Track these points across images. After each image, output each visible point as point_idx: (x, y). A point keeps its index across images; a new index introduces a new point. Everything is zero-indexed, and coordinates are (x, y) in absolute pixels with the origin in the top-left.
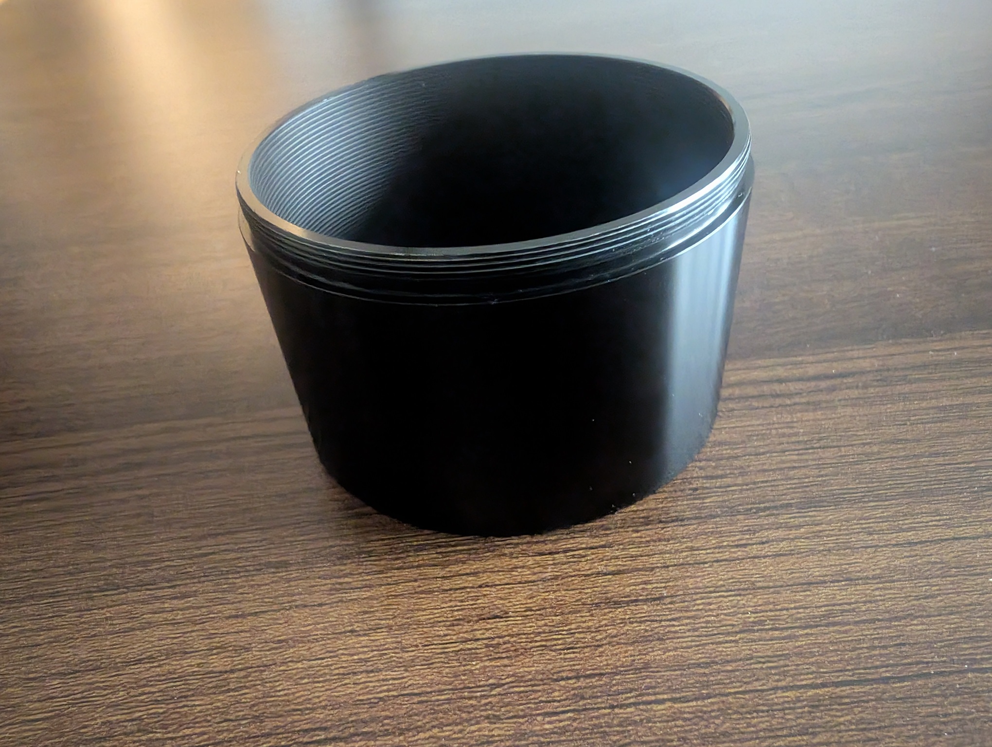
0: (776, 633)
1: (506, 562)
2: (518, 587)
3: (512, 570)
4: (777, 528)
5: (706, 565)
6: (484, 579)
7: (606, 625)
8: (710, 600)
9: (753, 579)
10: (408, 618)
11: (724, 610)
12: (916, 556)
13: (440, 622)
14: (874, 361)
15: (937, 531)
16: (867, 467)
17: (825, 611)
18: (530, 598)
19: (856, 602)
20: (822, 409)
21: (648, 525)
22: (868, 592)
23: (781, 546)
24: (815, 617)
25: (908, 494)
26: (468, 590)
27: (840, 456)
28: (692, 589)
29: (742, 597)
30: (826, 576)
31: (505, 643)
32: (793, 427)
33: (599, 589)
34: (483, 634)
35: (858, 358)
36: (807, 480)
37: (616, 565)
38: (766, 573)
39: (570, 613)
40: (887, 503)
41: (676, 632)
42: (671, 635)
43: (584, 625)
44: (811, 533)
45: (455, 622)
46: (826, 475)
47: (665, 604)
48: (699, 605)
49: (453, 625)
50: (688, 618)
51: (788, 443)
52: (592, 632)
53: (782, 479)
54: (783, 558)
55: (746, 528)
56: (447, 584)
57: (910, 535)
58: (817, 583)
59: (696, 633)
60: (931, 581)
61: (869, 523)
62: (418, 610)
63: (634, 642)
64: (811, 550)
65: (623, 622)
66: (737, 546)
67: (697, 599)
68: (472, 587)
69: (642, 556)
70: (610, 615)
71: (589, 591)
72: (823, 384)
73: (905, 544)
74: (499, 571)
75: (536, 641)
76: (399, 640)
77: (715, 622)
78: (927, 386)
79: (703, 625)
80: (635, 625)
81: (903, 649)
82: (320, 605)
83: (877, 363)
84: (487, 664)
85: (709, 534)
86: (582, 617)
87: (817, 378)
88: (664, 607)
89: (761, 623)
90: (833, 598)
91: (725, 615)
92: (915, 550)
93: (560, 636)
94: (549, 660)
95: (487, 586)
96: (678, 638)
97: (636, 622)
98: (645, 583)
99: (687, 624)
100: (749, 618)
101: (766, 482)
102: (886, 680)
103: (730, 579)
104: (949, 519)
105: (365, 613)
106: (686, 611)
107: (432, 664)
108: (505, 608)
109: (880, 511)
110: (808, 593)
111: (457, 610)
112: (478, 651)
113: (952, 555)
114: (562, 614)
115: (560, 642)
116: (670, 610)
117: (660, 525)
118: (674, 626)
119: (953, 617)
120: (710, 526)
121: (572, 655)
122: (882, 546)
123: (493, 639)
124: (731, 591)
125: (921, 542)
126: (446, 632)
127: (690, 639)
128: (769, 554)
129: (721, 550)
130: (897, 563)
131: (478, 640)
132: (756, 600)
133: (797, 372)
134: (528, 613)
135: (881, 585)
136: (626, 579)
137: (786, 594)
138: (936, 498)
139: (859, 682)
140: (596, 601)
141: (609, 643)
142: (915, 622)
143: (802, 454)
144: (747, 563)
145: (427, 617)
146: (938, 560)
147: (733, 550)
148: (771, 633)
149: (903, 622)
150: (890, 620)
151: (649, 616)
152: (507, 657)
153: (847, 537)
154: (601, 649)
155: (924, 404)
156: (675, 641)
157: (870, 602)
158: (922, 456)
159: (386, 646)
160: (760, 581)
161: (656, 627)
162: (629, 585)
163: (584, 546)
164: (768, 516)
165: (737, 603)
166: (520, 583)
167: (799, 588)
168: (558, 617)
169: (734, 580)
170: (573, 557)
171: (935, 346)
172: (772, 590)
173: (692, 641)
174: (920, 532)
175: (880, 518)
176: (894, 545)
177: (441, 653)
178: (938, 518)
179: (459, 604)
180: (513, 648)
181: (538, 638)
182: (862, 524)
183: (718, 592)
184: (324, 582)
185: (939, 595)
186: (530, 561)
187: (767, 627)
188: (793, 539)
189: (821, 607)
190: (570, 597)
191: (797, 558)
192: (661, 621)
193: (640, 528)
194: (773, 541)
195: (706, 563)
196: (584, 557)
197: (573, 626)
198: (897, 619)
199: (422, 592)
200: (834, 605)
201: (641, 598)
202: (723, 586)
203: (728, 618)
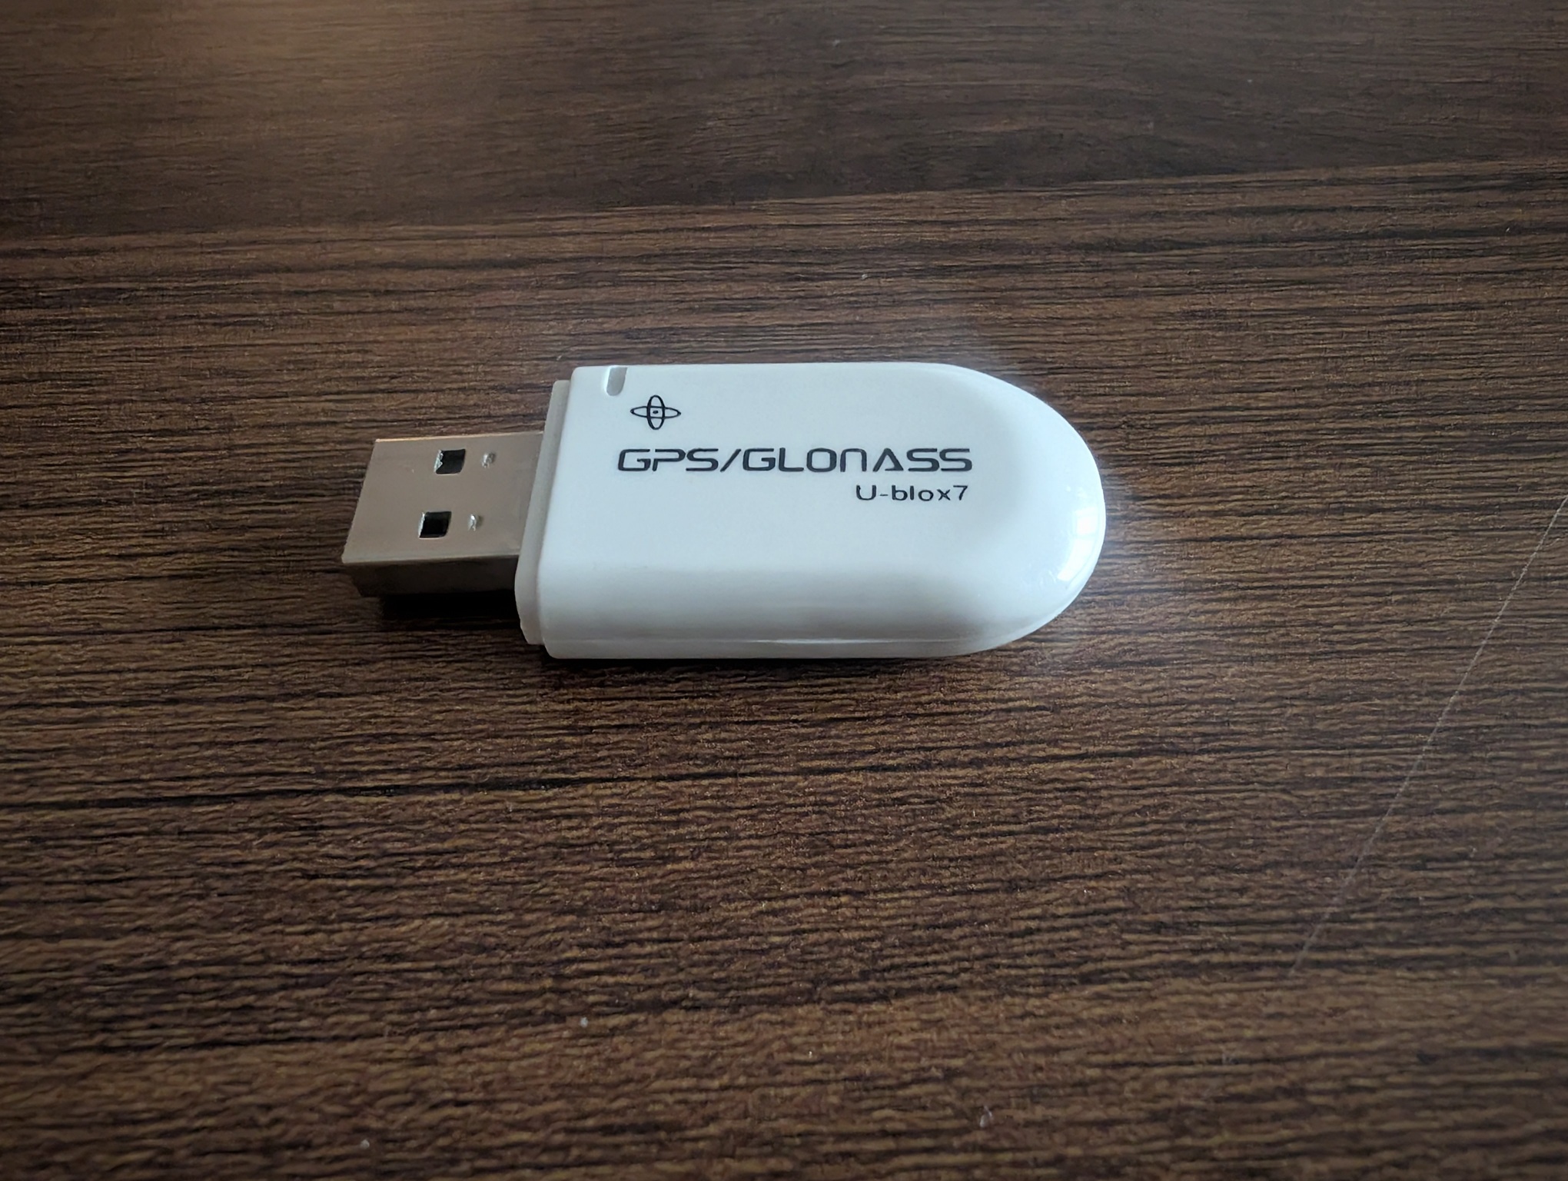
0: (72, 712)
4: (210, 530)
5: (45, 588)
9: (104, 617)
11: (18, 666)
14: (588, 240)
17: (181, 678)
20: (439, 321)
22: (274, 648)
23: (194, 560)
24: (157, 687)
27: (406, 409)
29: (63, 646)
30: (229, 617)
32: (366, 352)
35: (566, 234)
38: (133, 606)
44: (257, 541)
53: (283, 444)
54: (179, 583)
55: (158, 527)
58: (203, 628)
66: (121, 557)
72: (474, 277)
81: (259, 749)
83: (588, 246)
85: (90, 533)
87: (474, 265)
89: (59, 692)
90: (210, 656)
91: (15, 675)
100: (48, 682)
102: (189, 800)
103: (65, 614)
110: (176, 645)
117: (20, 512)
119: (378, 698)
120: (102, 520)
124: (53, 634)
128: (163, 573)
129: (89, 562)
132: (81, 653)
133: (447, 253)
135: (303, 639)
137: (139, 645)
139: (143, 803)
142: (310, 704)
144: (115, 587)
147: (108, 563)
148: (64, 711)
149: (291, 703)
150: (273, 698)
157: (265, 666)
160: (112, 621)
164: (210, 506)
165: (48, 657)
167: (169, 636)
169: (72, 616)
172: (120, 637)
183: (30, 635)
187: (64, 701)
188: (220, 551)
189: (178, 670)
191: (204, 583)
194: (186, 551)
195: (48, 583)
198: (286, 697)
200: (202, 668)
202: (45, 625)
203: (14, 681)
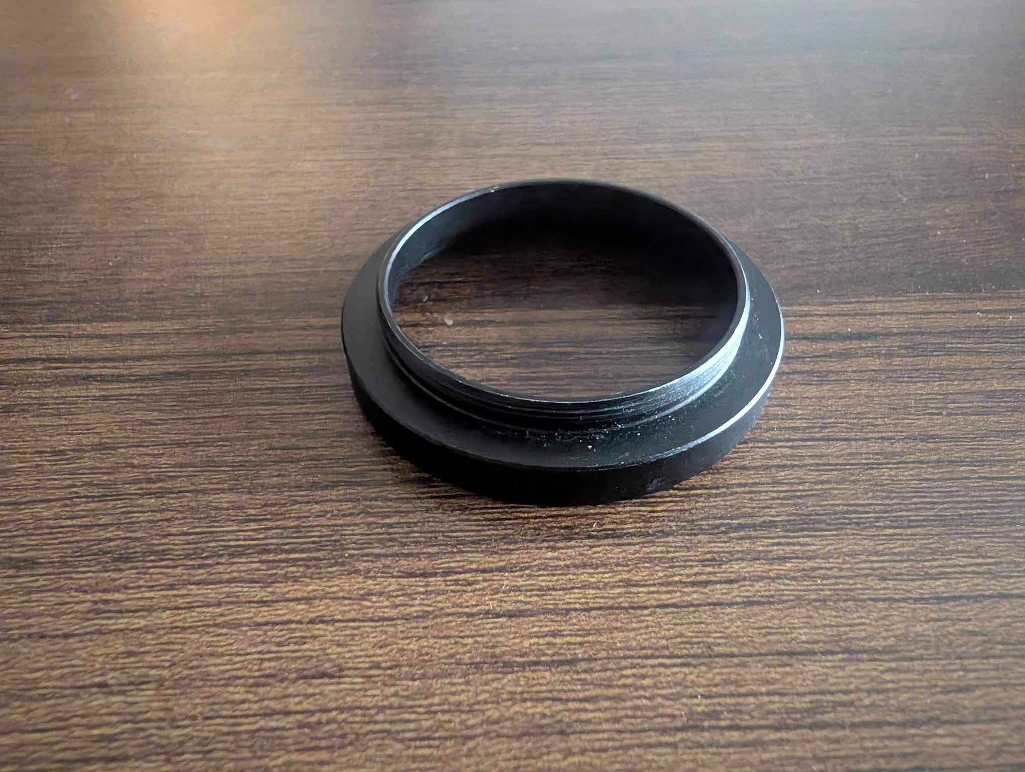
0: (736, 735)
1: (357, 584)
2: (367, 627)
3: (363, 598)
4: (755, 559)
5: (646, 612)
6: (321, 609)
7: (485, 702)
8: (644, 671)
9: (711, 640)
10: (192, 668)
11: (664, 688)
12: (946, 619)
13: (240, 678)
14: (903, 318)
15: (976, 581)
16: (886, 473)
17: (811, 702)
18: (381, 647)
19: (858, 690)
20: (829, 382)
21: (570, 539)
22: (875, 674)
23: (757, 587)
24: (795, 711)
25: (941, 520)
26: (293, 626)
27: (849, 454)
28: (621, 649)
29: (691, 669)
30: (817, 642)
31: (328, 722)
33: (485, 639)
34: (300, 703)
35: (883, 314)
36: (800, 487)
37: (516, 602)
38: (730, 631)
39: (435, 676)
40: (909, 531)
41: (588, 722)
42: (578, 727)
43: (452, 699)
44: (800, 571)
45: (263, 680)
46: (828, 482)
47: (578, 672)
48: (627, 677)
49: (257, 685)
50: (608, 698)
51: (780, 429)
52: (462, 712)
54: (756, 609)
55: (709, 556)
56: (264, 614)
57: (939, 586)
58: (802, 654)
59: (617, 726)
60: (966, 662)
61: (883, 561)
62: (211, 655)
63: (524, 734)
64: (798, 598)
65: (512, 698)
66: (693, 584)
67: (626, 668)
68: (300, 622)
69: (554, 589)
70: (495, 685)
71: (470, 641)
72: (833, 347)
73: (930, 598)
74: (344, 598)
75: (376, 722)
76: (170, 705)
77: (647, 708)
78: (973, 361)
79: (630, 713)
80: (529, 704)
82: (67, 636)
83: (906, 323)
84: (295, 757)
85: (656, 562)
86: (453, 684)
87: (825, 337)
88: (575, 677)
89: (713, 715)
90: (824, 681)
91: (665, 697)
92: (946, 610)
93: (413, 716)
94: (390, 756)
95: (322, 622)
96: (589, 732)
97: (531, 700)
98: (554, 634)
99: (606, 709)
100: (699, 705)
101: (745, 485)
103: (676, 637)
104: (996, 564)
105: (130, 654)
106: (609, 686)
107: (210, 751)
108: (341, 661)
109: (900, 542)
110: (788, 669)
111: (269, 660)
112: (285, 733)
113: (998, 621)
114: (424, 676)
115: (412, 726)
116: (584, 682)
117: (587, 542)
118: (585, 710)
119: (997, 726)
120: (658, 549)
121: (427, 752)
122: (899, 600)
123: (312, 713)
124: (678, 657)
125: (954, 598)
126: (244, 696)
127: (606, 736)
128: (738, 600)
129: (670, 588)
130: (919, 628)
131: (288, 713)
132: (710, 675)
134: (373, 672)
135: (893, 665)
136: (529, 625)
137: (756, 668)
138: (978, 530)
140: (478, 659)
141: (486, 734)
142: (940, 731)
143: (798, 447)
144: (704, 612)
145: (222, 668)
146: (977, 629)
147: (686, 590)
148: (727, 734)
149: (923, 730)
150: (904, 725)
151: (551, 691)
152: (326, 748)
153: (851, 582)
154: (471, 744)
155: (967, 386)
156: (583, 736)
157: (878, 692)
158: (961, 462)
159: (148, 715)
160: (719, 644)
161: (560, 711)
162: (530, 636)
163: (474, 566)
164: (742, 538)
165: (684, 679)
166: (371, 620)
167: (776, 660)
168: (417, 683)
169: (684, 639)
170: (456, 582)
171: (985, 305)
172: (736, 660)
173: (609, 740)
174: (953, 581)
175: (899, 553)
176: (916, 600)
177: (228, 734)
178: (980, 561)
179: (274, 648)
180: (339, 733)
181: (380, 717)
182: (872, 562)
183: (658, 657)
184: (82, 597)
185: (977, 687)
186: (393, 585)
187: (723, 723)
188: (773, 579)
189: (804, 694)
190: (441, 648)
191: (777, 609)
192: (568, 700)
193: (560, 545)
194: (745, 579)
195: (646, 608)
196: (470, 584)
197: (436, 700)
198: (915, 724)
199: (224, 625)
200: (822, 693)
201: (543, 659)
202: (666, 647)
203: (667, 703)
